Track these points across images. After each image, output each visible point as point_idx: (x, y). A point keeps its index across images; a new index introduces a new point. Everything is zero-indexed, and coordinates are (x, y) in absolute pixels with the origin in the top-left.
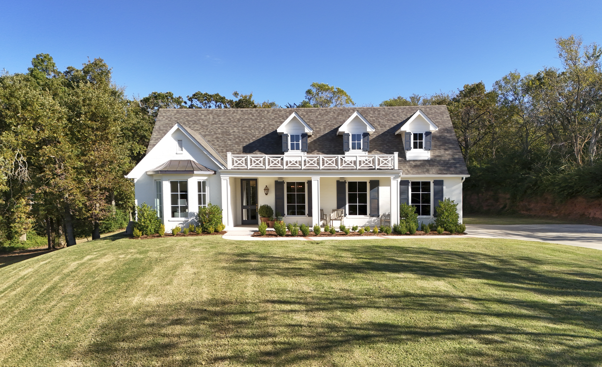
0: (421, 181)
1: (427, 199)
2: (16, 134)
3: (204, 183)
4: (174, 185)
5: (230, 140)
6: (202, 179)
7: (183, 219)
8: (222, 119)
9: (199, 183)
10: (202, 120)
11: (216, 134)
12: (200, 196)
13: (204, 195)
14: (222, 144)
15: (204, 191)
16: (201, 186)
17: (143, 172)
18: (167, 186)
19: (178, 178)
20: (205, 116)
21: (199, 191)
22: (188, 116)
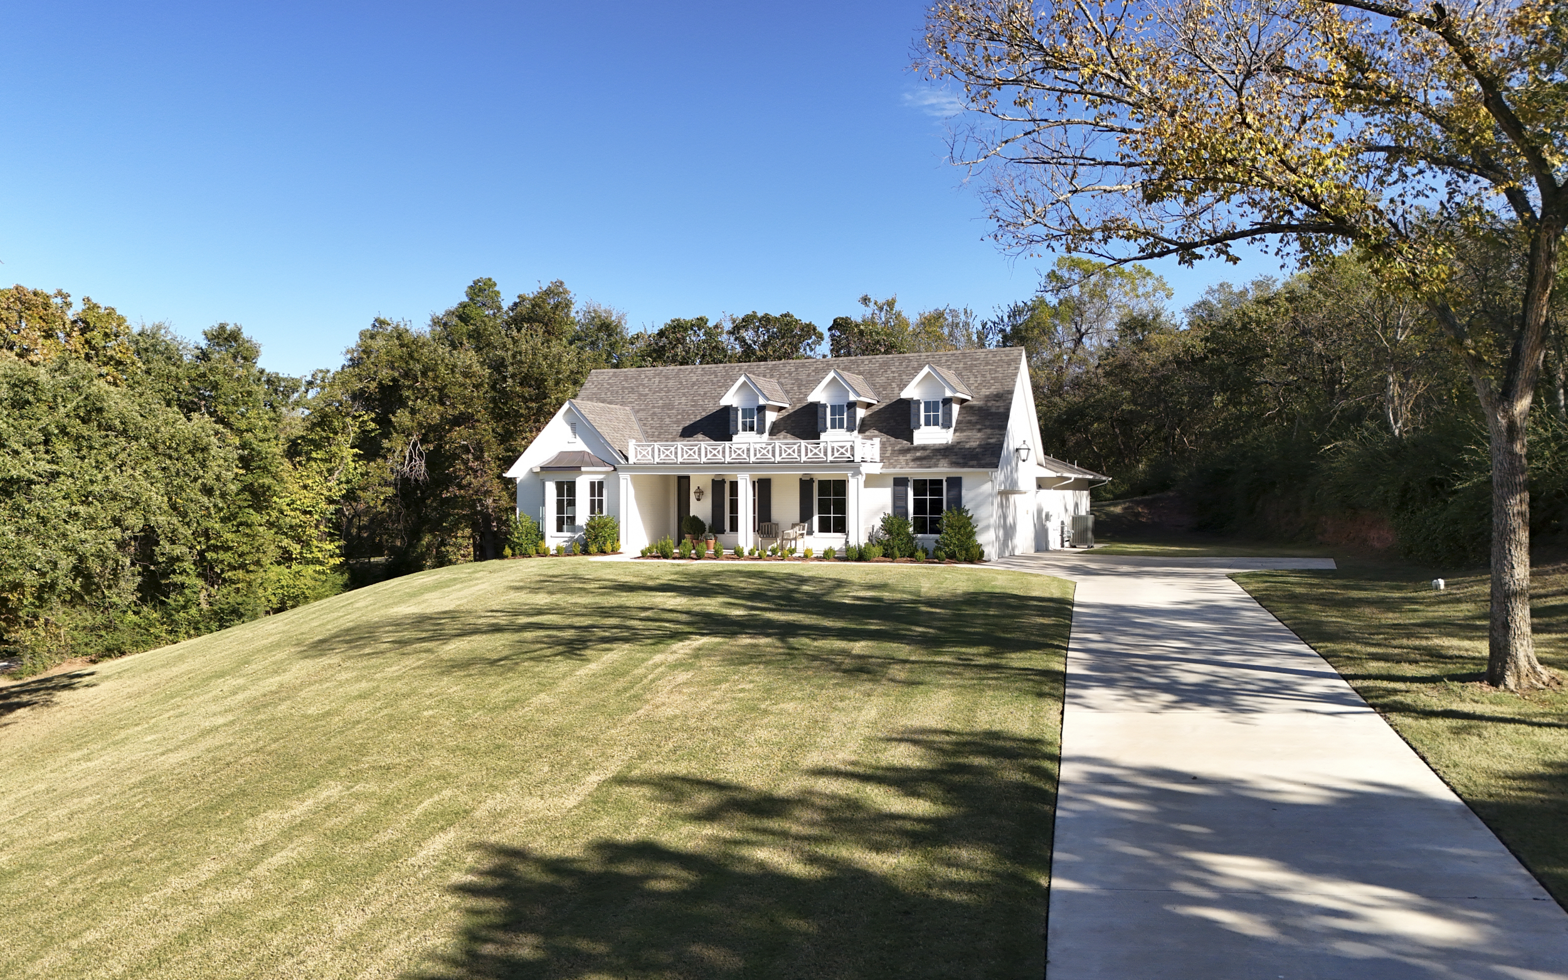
0: (928, 478)
1: (937, 506)
2: (413, 412)
3: (601, 484)
4: (560, 486)
5: (669, 417)
6: (597, 478)
7: (569, 534)
8: (671, 383)
9: (592, 484)
10: (643, 385)
11: (654, 407)
12: (592, 502)
13: (601, 502)
14: (656, 423)
15: (600, 494)
16: (596, 488)
17: (528, 469)
18: (551, 489)
19: (565, 477)
20: (650, 380)
21: (592, 494)
22: (626, 380)
